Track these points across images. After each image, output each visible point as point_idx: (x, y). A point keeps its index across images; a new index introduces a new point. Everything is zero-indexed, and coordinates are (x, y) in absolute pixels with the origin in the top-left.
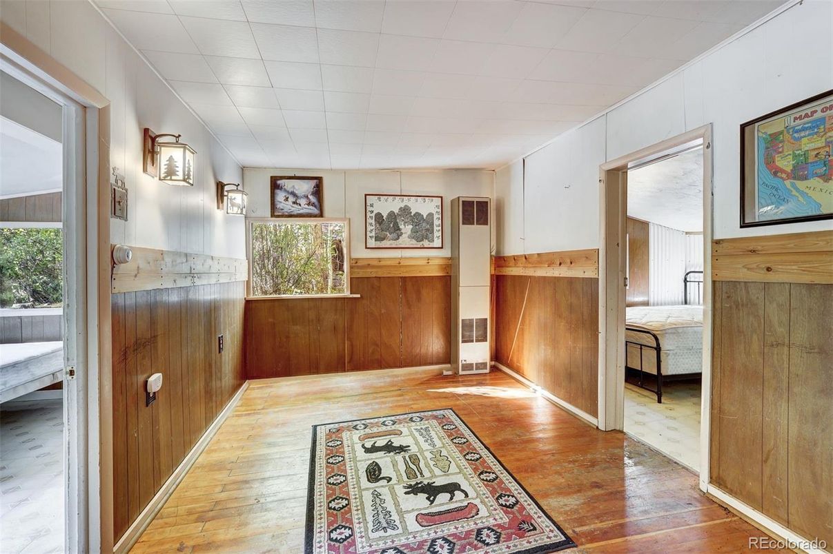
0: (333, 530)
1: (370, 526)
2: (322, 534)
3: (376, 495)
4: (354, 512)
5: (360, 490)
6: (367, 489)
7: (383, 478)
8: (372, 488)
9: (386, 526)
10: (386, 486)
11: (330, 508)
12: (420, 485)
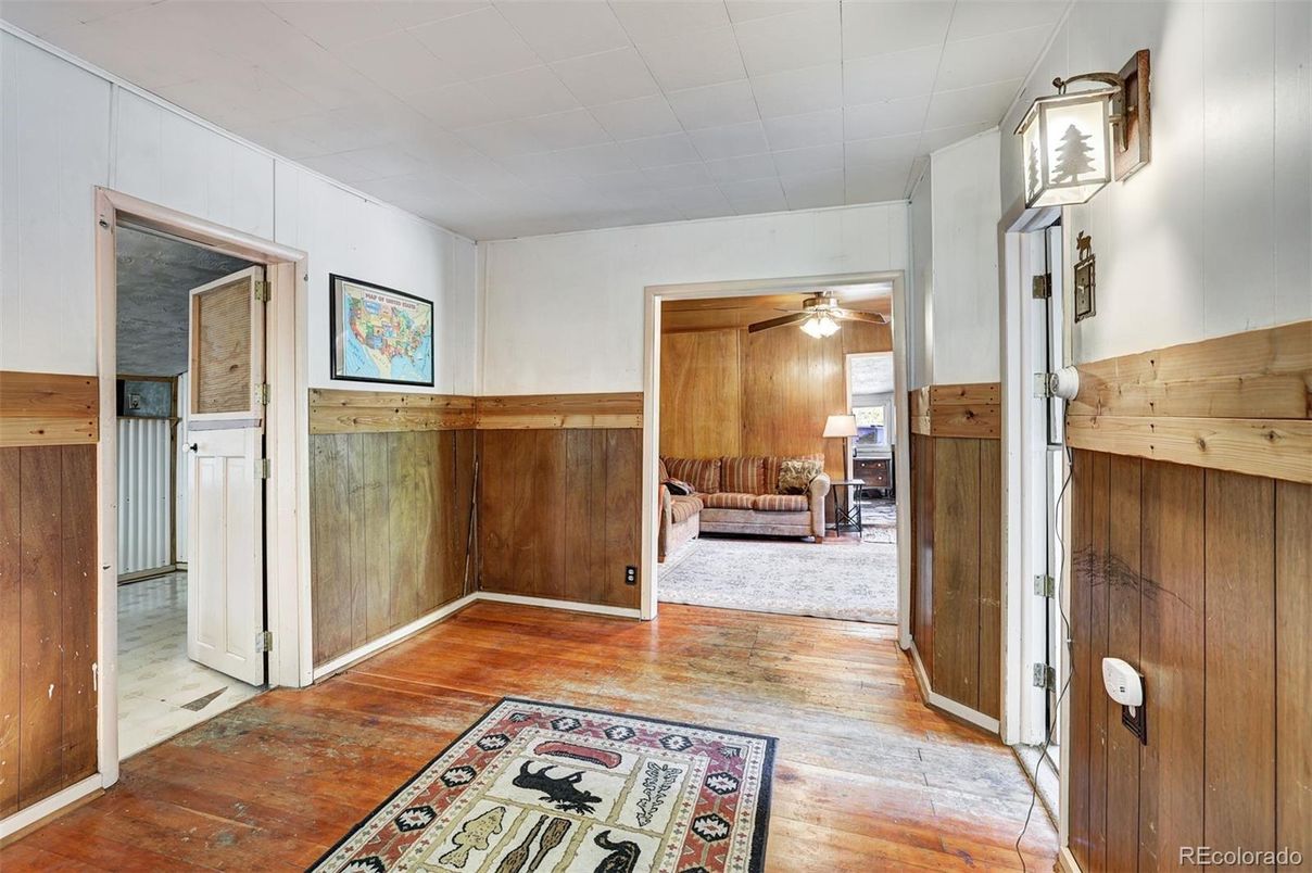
0: (731, 792)
1: (680, 778)
2: (747, 792)
3: (644, 817)
4: (693, 803)
5: (663, 837)
6: (652, 834)
7: (608, 845)
8: (641, 831)
9: (661, 772)
10: (618, 826)
11: (727, 825)
12: (567, 803)
